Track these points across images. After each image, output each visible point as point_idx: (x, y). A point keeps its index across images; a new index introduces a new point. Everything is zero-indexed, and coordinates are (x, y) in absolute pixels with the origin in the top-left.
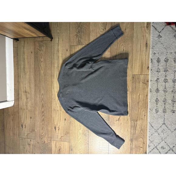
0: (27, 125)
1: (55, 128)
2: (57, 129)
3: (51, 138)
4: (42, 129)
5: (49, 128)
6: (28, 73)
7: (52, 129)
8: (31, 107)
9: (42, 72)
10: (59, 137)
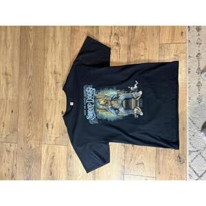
0: (6, 122)
1: (47, 126)
2: (50, 127)
3: (41, 140)
4: (28, 128)
5: (39, 126)
6: (11, 47)
7: (43, 126)
8: (13, 96)
9: (31, 45)
10: (53, 139)
